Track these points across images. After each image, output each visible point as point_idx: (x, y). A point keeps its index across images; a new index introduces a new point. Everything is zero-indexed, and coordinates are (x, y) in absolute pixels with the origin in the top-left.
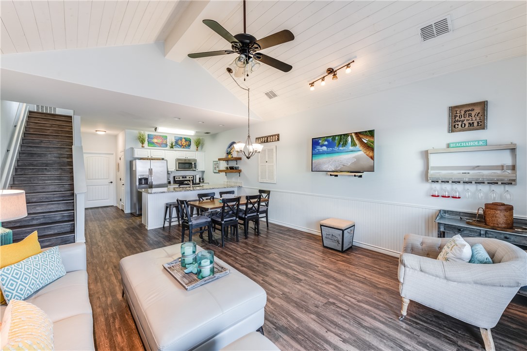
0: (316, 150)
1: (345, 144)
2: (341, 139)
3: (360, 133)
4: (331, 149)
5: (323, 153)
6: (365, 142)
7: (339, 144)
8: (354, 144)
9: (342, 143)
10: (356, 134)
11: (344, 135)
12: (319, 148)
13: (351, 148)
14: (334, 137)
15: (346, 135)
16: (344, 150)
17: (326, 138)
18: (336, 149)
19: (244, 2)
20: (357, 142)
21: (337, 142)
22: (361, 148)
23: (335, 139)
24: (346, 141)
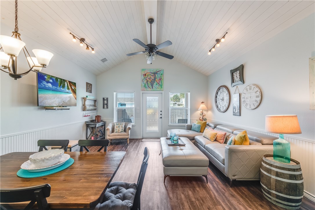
0: (42, 84)
1: (64, 87)
2: (61, 81)
3: (71, 82)
4: (55, 87)
5: (48, 89)
6: (73, 89)
7: (60, 85)
8: (68, 89)
9: (62, 85)
10: (69, 82)
11: (63, 80)
12: (45, 83)
13: (67, 90)
14: (57, 79)
15: (64, 81)
16: (63, 90)
17: (51, 77)
18: (58, 88)
20: (70, 87)
21: (59, 83)
22: (71, 92)
23: (58, 80)
24: (64, 85)
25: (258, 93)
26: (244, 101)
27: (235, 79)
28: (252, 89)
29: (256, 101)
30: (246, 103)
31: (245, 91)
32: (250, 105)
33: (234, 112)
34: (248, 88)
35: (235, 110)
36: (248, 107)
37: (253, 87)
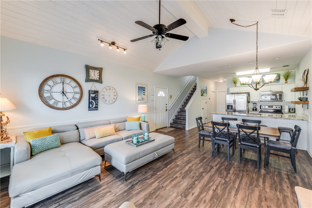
19: (160, 1)
25: (116, 93)
26: (103, 98)
27: (92, 76)
28: (111, 90)
29: (114, 98)
30: (105, 99)
31: (105, 90)
32: (109, 101)
33: (89, 107)
34: (108, 88)
35: (92, 105)
36: (107, 102)
37: (112, 89)
